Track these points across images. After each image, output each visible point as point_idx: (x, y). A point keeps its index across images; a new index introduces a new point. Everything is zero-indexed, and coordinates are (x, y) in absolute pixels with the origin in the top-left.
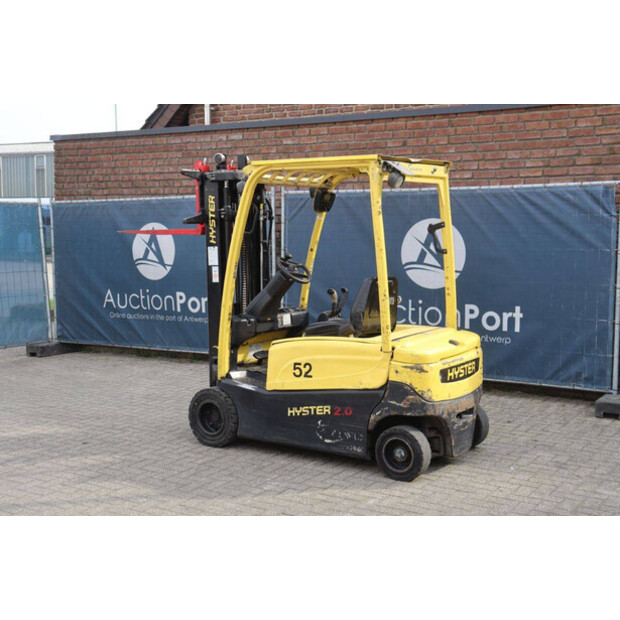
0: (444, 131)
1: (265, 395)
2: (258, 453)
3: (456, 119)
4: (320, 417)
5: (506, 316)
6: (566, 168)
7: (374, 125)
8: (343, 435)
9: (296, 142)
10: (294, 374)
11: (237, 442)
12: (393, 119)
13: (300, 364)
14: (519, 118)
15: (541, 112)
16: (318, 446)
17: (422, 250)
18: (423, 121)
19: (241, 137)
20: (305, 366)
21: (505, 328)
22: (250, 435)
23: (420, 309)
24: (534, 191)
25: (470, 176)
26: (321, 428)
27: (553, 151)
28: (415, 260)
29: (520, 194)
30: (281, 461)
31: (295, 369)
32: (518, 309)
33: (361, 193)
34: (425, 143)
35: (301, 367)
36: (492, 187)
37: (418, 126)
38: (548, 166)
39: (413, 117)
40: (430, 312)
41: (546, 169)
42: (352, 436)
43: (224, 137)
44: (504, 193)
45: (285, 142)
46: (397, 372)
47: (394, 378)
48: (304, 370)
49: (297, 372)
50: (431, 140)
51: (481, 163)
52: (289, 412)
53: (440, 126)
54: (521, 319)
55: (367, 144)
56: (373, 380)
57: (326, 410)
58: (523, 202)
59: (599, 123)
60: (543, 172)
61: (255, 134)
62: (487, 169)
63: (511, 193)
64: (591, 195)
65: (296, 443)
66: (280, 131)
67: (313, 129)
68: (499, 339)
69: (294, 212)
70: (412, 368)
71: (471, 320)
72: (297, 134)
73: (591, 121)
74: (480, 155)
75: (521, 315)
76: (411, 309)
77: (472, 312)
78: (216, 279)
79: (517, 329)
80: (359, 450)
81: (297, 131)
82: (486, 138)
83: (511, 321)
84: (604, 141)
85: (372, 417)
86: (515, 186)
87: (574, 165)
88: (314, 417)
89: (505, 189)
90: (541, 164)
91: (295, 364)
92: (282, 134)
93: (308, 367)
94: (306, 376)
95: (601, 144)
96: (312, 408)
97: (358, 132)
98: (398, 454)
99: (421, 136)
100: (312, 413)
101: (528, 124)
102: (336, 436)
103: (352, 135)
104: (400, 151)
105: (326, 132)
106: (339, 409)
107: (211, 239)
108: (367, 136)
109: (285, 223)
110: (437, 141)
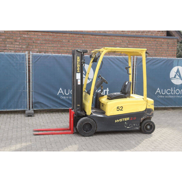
0: (81, 39)
1: (107, 118)
3: (85, 36)
4: (126, 121)
7: (58, 34)
8: (133, 125)
9: (29, 36)
10: (117, 110)
12: (65, 33)
13: (119, 107)
14: (102, 38)
16: (125, 129)
18: (75, 35)
20: (121, 107)
26: (126, 124)
31: (117, 108)
34: (75, 41)
35: (119, 108)
37: (73, 37)
39: (72, 34)
42: (136, 125)
45: (24, 36)
46: (149, 106)
48: (120, 109)
49: (118, 109)
50: (77, 41)
52: (116, 121)
53: (80, 37)
55: (56, 40)
56: (142, 109)
57: (128, 119)
58: (109, 60)
69: (36, 60)
72: (29, 34)
73: (120, 41)
74: (92, 47)
78: (79, 83)
80: (138, 128)
82: (93, 42)
85: (142, 119)
88: (124, 122)
91: (118, 107)
93: (122, 108)
94: (121, 110)
96: (123, 119)
97: (53, 36)
98: (148, 127)
99: (74, 39)
100: (123, 120)
101: (104, 40)
102: (131, 126)
103: (51, 37)
104: (67, 43)
105: (41, 35)
106: (132, 118)
107: (78, 70)
108: (56, 38)
109: (32, 64)
110: (79, 41)
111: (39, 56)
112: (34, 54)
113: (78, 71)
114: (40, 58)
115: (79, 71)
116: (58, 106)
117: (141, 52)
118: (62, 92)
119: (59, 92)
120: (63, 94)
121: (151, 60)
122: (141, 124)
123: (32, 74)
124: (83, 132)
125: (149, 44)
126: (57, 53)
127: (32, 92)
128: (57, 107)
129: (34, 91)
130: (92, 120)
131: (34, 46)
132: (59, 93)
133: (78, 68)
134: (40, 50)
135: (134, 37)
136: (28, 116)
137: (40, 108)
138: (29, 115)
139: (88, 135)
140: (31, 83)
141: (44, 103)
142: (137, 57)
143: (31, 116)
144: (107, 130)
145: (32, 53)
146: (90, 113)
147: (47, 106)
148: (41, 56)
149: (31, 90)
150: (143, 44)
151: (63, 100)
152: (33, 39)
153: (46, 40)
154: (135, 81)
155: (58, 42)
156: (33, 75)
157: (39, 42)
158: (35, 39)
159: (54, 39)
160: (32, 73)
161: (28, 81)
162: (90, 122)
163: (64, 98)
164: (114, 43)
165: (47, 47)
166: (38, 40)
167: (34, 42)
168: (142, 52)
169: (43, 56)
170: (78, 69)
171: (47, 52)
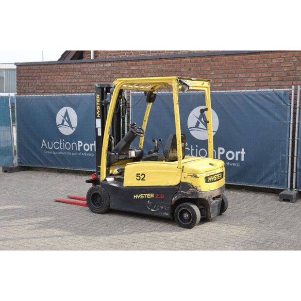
0: (209, 64)
1: (123, 189)
2: (120, 216)
4: (149, 199)
5: (237, 153)
6: (267, 82)
7: (175, 60)
8: (160, 208)
9: (137, 68)
10: (137, 179)
11: (109, 211)
14: (244, 58)
15: (255, 55)
16: (148, 213)
17: (198, 121)
18: (199, 59)
19: (110, 65)
20: (142, 175)
21: (237, 159)
22: (116, 208)
23: (197, 149)
24: (252, 94)
25: (221, 86)
26: (149, 204)
27: (260, 74)
28: (194, 126)
29: (244, 95)
30: (130, 220)
31: (137, 176)
32: (243, 150)
33: (168, 93)
34: (199, 69)
35: (140, 175)
36: (231, 91)
37: (196, 61)
38: (258, 81)
39: (194, 57)
40: (201, 151)
41: (257, 83)
42: (164, 208)
43: (102, 65)
44: (237, 94)
45: (132, 68)
46: (185, 178)
47: (183, 180)
48: (142, 177)
49: (138, 178)
51: (227, 79)
52: (134, 197)
53: (207, 61)
54: (244, 155)
55: (172, 70)
56: (173, 182)
57: (152, 195)
58: (246, 99)
59: (282, 61)
60: (256, 84)
61: (117, 64)
62: (229, 82)
63: (240, 94)
64: (278, 95)
66: (129, 63)
67: (146, 62)
68: (234, 164)
69: (136, 102)
70: (192, 176)
71: (221, 155)
72: (138, 64)
73: (279, 60)
74: (226, 75)
75: (245, 153)
76: (192, 150)
77: (221, 151)
78: (100, 134)
79: (243, 159)
80: (167, 214)
81: (138, 63)
82: (229, 67)
83: (240, 155)
85: (173, 199)
86: (242, 91)
87: (270, 81)
88: (146, 199)
89: (237, 92)
90: (255, 80)
91: (137, 174)
92: (130, 64)
93: (143, 176)
94: (142, 180)
95: (283, 71)
96: (145, 195)
97: (167, 64)
99: (198, 66)
100: (145, 197)
102: (156, 208)
103: (165, 65)
104: (187, 73)
105: (152, 64)
106: (158, 195)
108: (172, 66)
110: (205, 69)
111: (140, 96)
112: (135, 94)
114: (141, 98)
115: (99, 115)
133: (97, 111)
139: (98, 211)
144: (123, 209)
145: (132, 91)
152: (143, 72)
159: (170, 69)
164: (268, 65)
170: (98, 113)
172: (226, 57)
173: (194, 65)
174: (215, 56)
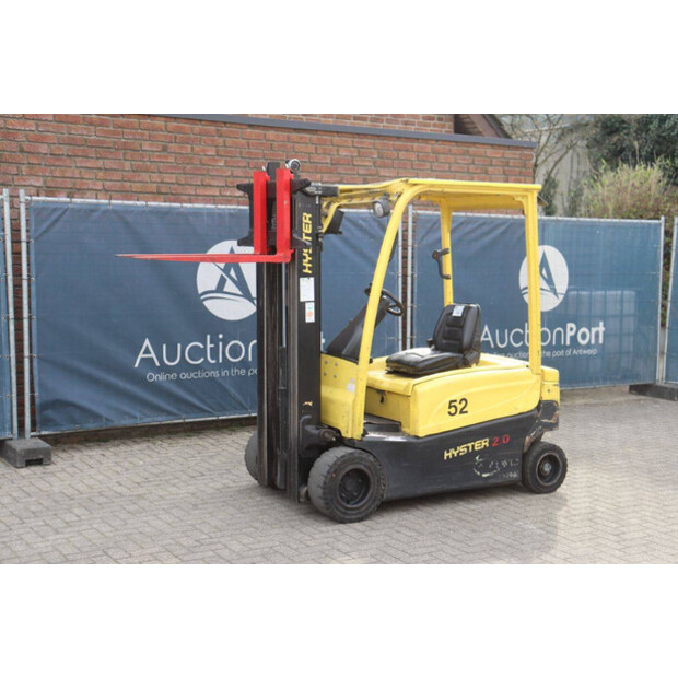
0: (212, 141)
1: (419, 443)
3: (225, 129)
4: (479, 452)
8: (500, 465)
10: (450, 413)
13: (455, 401)
14: (288, 138)
16: (475, 483)
20: (460, 403)
22: (398, 494)
26: (479, 463)
31: (450, 407)
34: (190, 151)
35: (457, 404)
37: (180, 130)
39: (175, 118)
40: (232, 346)
42: (509, 463)
46: (549, 391)
47: (547, 397)
48: (460, 407)
49: (453, 411)
50: (197, 148)
52: (446, 455)
53: (207, 134)
55: (114, 143)
56: (525, 403)
57: (485, 443)
59: (356, 154)
65: (454, 487)
73: (351, 152)
78: (310, 318)
80: (515, 475)
82: (256, 154)
84: (361, 172)
85: (527, 439)
88: (472, 454)
91: (451, 402)
93: (464, 402)
94: (461, 412)
95: (358, 174)
96: (470, 445)
97: (100, 125)
98: (547, 468)
99: (184, 142)
100: (470, 449)
101: (297, 145)
102: (494, 468)
104: (159, 157)
106: (497, 439)
107: (305, 268)
108: (114, 133)
109: (28, 243)
110: (204, 151)
112: (36, 203)
113: (307, 271)
114: (61, 216)
115: (310, 268)
116: (138, 415)
117: (522, 196)
118: (153, 355)
119: (141, 355)
120: (158, 364)
121: (462, 224)
122: (524, 456)
123: (29, 285)
124: (340, 505)
125: (447, 166)
126: (119, 195)
127: (31, 362)
128: (135, 417)
129: (38, 357)
130: (371, 458)
131: (24, 168)
132: (142, 359)
133: (305, 258)
134: (49, 184)
135: (398, 138)
136: (29, 463)
137: (63, 428)
138: (35, 460)
139: (359, 516)
140: (26, 323)
141: (85, 403)
142: (418, 215)
143: (39, 462)
144: (419, 492)
145: (27, 195)
146: (362, 432)
147: (97, 417)
148: (66, 210)
149: (26, 353)
150: (428, 166)
151: (156, 388)
152: (21, 137)
153: (71, 143)
154: (412, 302)
155: (122, 152)
156: (33, 288)
157: (44, 149)
158: (27, 136)
159: (108, 140)
160: (29, 280)
161: (12, 315)
162: (362, 467)
163: (161, 377)
164: (332, 160)
165: (77, 171)
166: (41, 140)
167: (22, 151)
168: (526, 196)
169: (73, 209)
170: (306, 263)
171: (81, 192)
172: (249, 130)
173: (176, 137)
174: (225, 123)
